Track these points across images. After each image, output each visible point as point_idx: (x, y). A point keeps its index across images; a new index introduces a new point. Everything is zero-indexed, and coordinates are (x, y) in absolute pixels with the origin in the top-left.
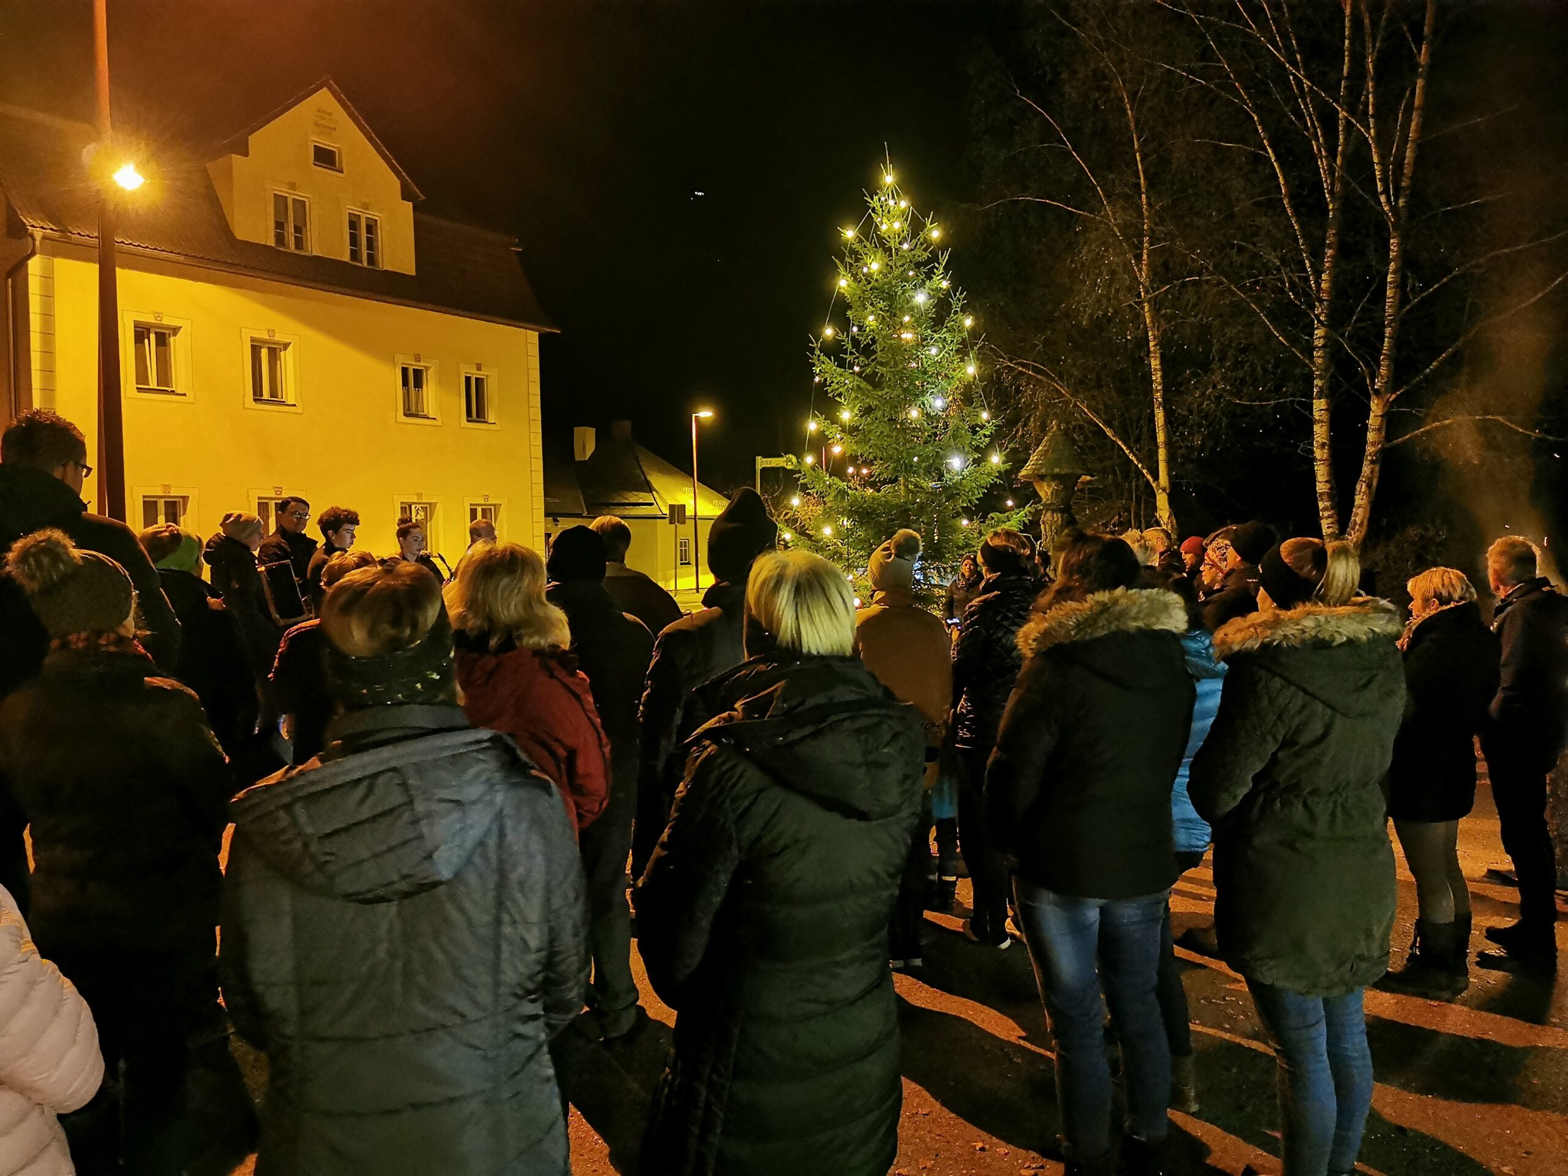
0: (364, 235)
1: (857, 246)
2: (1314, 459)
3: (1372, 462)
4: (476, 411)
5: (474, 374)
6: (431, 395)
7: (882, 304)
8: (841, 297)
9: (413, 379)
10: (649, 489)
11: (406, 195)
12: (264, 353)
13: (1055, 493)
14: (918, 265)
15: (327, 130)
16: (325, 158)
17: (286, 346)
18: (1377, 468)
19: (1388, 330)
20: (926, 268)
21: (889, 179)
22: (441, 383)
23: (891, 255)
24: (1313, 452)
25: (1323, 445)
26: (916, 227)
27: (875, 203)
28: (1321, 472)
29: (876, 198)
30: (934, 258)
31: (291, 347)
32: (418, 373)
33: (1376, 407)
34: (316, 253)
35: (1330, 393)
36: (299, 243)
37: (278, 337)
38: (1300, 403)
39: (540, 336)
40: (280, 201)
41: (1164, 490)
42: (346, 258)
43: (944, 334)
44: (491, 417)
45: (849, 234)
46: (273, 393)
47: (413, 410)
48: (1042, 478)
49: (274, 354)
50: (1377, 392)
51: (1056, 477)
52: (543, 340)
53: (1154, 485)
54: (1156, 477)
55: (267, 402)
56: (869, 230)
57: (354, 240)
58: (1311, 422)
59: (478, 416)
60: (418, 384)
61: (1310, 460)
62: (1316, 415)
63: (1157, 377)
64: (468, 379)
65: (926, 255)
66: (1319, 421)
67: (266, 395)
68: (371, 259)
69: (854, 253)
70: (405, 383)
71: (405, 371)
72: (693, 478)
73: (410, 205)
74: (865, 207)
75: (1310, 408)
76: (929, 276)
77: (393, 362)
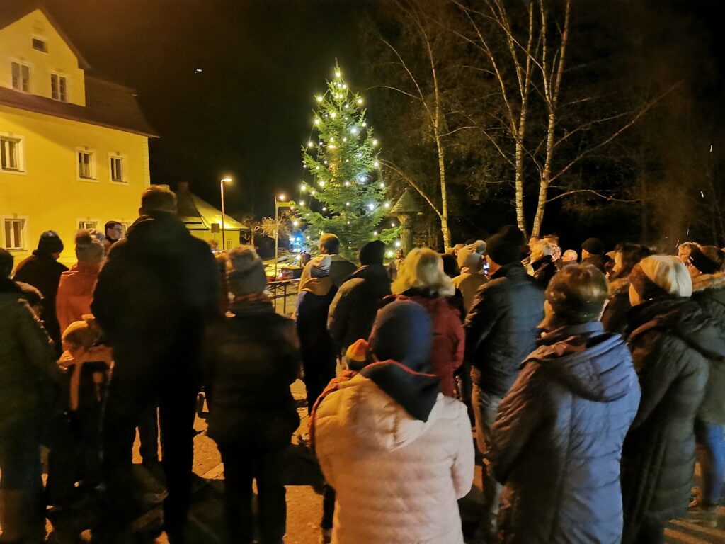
0: (59, 86)
1: (324, 105)
2: (516, 207)
3: (541, 209)
4: (117, 176)
5: (116, 157)
6: (93, 167)
7: (336, 133)
8: (316, 128)
9: (84, 159)
10: (199, 216)
11: (81, 66)
12: (7, 144)
13: (407, 220)
14: (352, 115)
15: (40, 30)
16: (38, 45)
17: (18, 141)
18: (543, 211)
19: (548, 153)
20: (355, 116)
21: (338, 74)
22: (99, 161)
23: (339, 110)
24: (515, 204)
25: (520, 201)
26: (351, 97)
27: (331, 85)
28: (519, 212)
29: (332, 83)
30: (359, 113)
31: (21, 142)
32: (86, 156)
33: (543, 185)
34: (34, 93)
35: (523, 178)
36: (25, 88)
37: (14, 136)
38: (511, 183)
39: (149, 139)
40: (15, 66)
41: (445, 219)
42: (50, 96)
43: (364, 147)
44: (124, 178)
45: (320, 99)
46: (12, 165)
47: (84, 175)
48: (401, 213)
49: (12, 145)
50: (544, 179)
51: (407, 213)
52: (150, 140)
53: (441, 217)
54: (441, 213)
55: (8, 169)
56: (329, 97)
57: (54, 87)
58: (515, 191)
59: (117, 178)
60: (86, 161)
61: (514, 208)
62: (517, 188)
63: (442, 169)
64: (112, 159)
65: (355, 111)
66: (518, 191)
67: (8, 165)
68: (63, 97)
69: (323, 108)
70: (80, 161)
71: (80, 154)
72: (221, 211)
73: (82, 72)
74: (327, 87)
75: (514, 184)
76: (357, 120)
77: (74, 150)
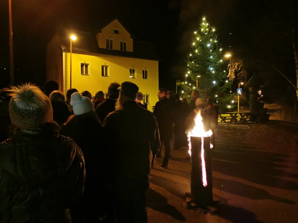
0: (123, 45)
6: (136, 74)
11: (132, 37)
12: (104, 68)
15: (117, 27)
16: (116, 32)
21: (204, 19)
22: (138, 72)
29: (201, 24)
31: (109, 66)
32: (133, 70)
34: (114, 49)
36: (111, 48)
37: (107, 65)
39: (159, 62)
40: (108, 41)
44: (148, 78)
45: (195, 33)
59: (145, 78)
64: (143, 71)
67: (104, 75)
71: (130, 70)
73: (132, 39)
77: (128, 68)
